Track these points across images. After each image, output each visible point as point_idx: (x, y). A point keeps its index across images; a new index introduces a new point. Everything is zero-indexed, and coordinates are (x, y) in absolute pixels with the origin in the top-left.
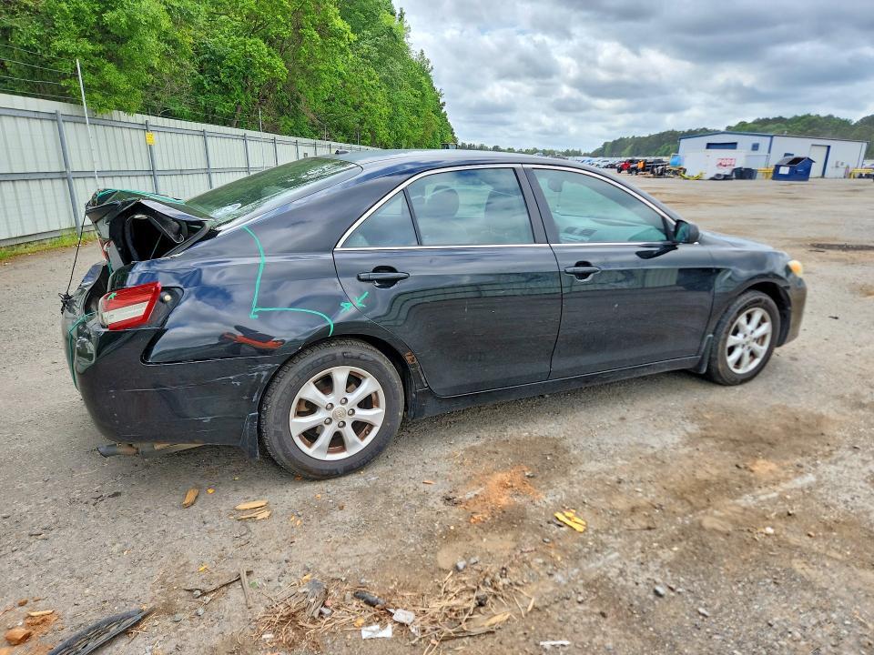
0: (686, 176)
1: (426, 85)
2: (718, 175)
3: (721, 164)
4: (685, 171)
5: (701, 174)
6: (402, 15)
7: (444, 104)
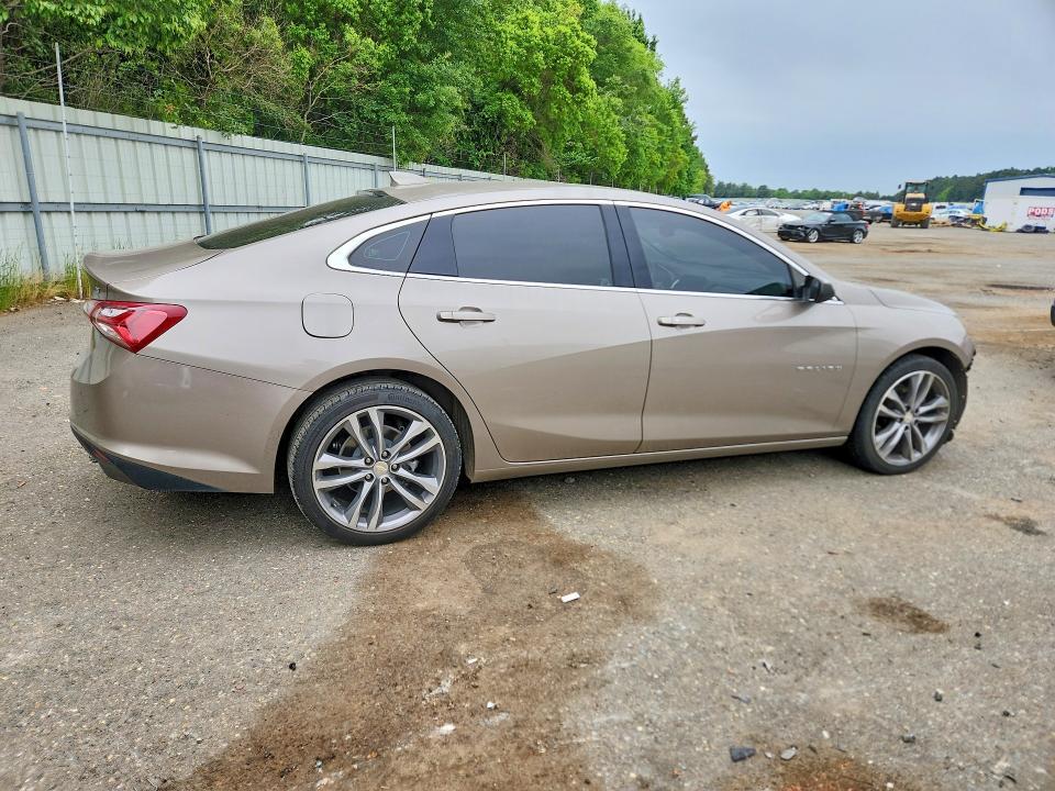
0: (986, 226)
1: (676, 118)
2: (1028, 227)
3: (1033, 214)
4: (985, 220)
5: (1006, 224)
6: (654, 44)
7: (695, 138)
